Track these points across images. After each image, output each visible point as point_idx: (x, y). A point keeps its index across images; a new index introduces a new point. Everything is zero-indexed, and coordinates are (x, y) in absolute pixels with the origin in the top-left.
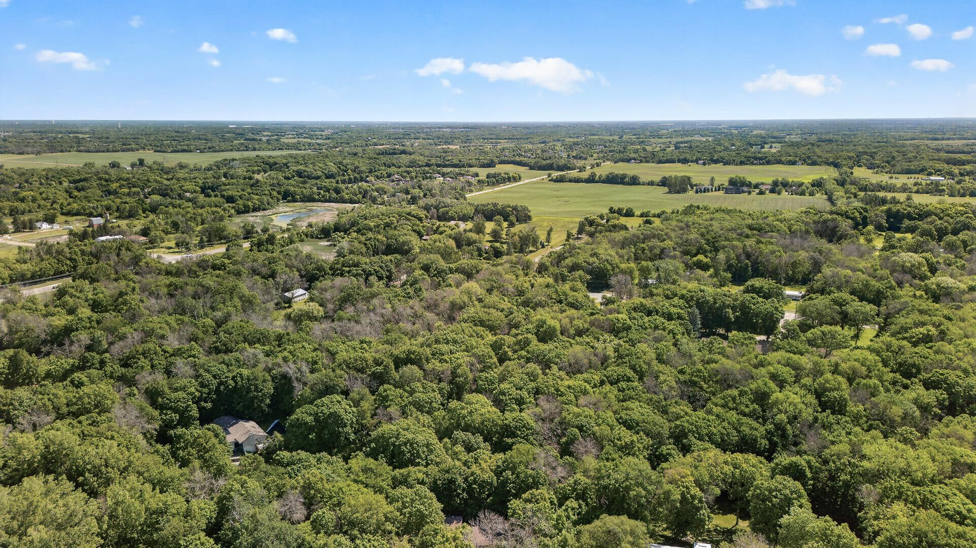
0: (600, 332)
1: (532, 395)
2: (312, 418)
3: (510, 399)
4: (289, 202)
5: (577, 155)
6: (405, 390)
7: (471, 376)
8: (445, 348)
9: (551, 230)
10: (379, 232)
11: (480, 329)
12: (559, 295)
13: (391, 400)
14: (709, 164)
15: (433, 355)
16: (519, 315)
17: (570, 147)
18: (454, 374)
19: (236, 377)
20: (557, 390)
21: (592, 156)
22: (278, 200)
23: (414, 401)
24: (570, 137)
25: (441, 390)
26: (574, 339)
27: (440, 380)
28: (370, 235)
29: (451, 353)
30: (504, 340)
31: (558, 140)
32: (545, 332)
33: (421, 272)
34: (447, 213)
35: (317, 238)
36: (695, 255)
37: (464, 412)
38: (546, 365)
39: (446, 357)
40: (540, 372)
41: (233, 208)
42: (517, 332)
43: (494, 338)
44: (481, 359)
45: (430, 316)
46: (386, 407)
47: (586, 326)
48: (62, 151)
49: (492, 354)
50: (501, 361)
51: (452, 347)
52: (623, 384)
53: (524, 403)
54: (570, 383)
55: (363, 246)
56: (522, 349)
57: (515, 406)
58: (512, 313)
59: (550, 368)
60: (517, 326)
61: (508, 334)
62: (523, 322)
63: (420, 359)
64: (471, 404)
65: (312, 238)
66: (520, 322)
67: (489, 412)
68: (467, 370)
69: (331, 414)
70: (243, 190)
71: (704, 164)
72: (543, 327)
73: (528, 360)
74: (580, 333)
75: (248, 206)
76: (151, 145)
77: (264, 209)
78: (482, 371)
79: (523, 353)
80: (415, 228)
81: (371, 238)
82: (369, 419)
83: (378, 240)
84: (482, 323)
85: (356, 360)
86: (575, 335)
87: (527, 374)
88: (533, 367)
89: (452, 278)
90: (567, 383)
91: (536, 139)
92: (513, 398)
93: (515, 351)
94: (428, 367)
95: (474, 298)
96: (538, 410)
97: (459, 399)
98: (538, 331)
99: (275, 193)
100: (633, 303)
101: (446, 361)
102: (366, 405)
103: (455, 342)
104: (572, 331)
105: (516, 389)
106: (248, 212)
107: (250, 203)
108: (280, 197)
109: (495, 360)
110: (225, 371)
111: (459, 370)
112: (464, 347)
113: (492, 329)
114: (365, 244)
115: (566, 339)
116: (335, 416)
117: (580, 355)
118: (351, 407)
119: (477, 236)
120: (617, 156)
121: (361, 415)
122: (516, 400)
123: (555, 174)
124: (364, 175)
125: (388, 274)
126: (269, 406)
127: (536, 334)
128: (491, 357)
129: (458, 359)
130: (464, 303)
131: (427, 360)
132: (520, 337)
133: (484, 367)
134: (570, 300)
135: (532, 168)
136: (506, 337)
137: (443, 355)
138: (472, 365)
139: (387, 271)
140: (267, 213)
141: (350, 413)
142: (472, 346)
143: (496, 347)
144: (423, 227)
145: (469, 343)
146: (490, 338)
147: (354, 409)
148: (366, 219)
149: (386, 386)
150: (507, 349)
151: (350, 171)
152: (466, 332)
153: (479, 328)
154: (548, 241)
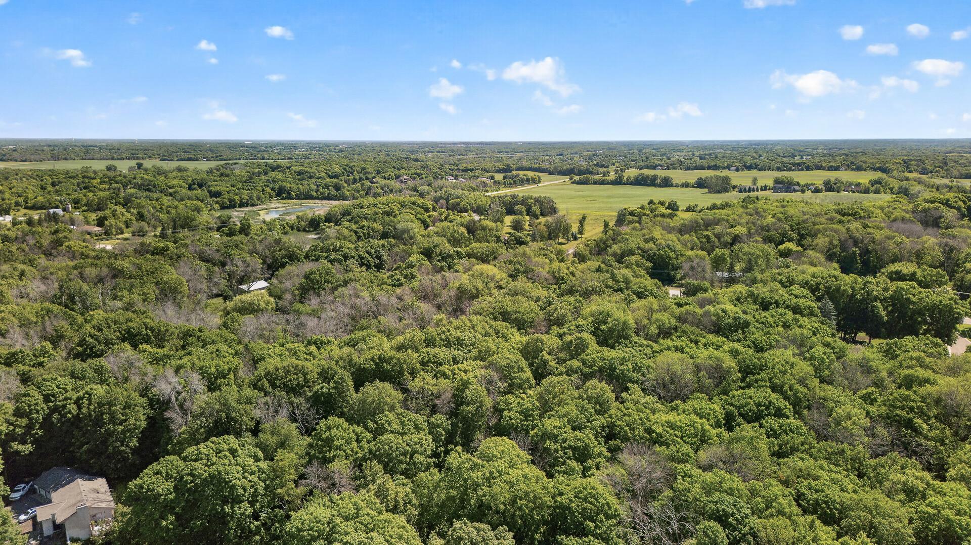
0: (697, 331)
1: (602, 440)
2: (170, 485)
3: (564, 449)
4: (283, 199)
5: (598, 163)
6: (366, 428)
7: (488, 402)
8: (442, 353)
9: (584, 218)
10: (375, 220)
11: (500, 325)
12: (618, 281)
13: (339, 448)
14: (742, 170)
15: (423, 364)
16: (563, 306)
17: (590, 158)
18: (459, 399)
19: (82, 398)
20: (649, 431)
21: (614, 165)
22: (271, 197)
23: (378, 449)
24: (588, 151)
25: (432, 427)
26: (656, 342)
27: (434, 410)
28: (365, 223)
29: (455, 361)
30: (542, 341)
31: (576, 153)
32: (611, 330)
33: (419, 257)
34: (459, 204)
35: (304, 230)
36: (782, 243)
37: (477, 475)
38: (620, 383)
39: (445, 368)
40: (612, 396)
41: (217, 203)
42: (561, 331)
43: (525, 339)
44: (505, 373)
45: (424, 307)
46: (325, 461)
47: (674, 322)
48: (66, 159)
49: (524, 363)
50: (539, 376)
51: (456, 353)
52: (772, 422)
53: (590, 457)
54: (673, 417)
55: (352, 233)
56: (572, 358)
57: (574, 464)
58: (550, 304)
59: (626, 389)
60: (560, 322)
61: (547, 333)
62: (570, 317)
63: (401, 373)
64: (490, 459)
65: (299, 230)
66: (564, 316)
67: (525, 477)
68: (482, 390)
69: (212, 476)
70: (233, 186)
71: (737, 170)
72: (605, 323)
73: (586, 377)
74: (665, 333)
75: (234, 200)
76: (159, 155)
77: (253, 205)
78: (506, 393)
79: (576, 363)
80: (419, 216)
81: (364, 226)
82: (291, 485)
83: (373, 229)
84: (505, 316)
85: (288, 372)
86: (658, 335)
87: (589, 399)
88: (598, 387)
89: (461, 264)
90: (664, 418)
91: (554, 152)
92: (570, 447)
93: (561, 361)
94: (415, 385)
95: (492, 285)
96: (618, 472)
97: (468, 445)
98: (597, 329)
99: (268, 190)
100: (734, 292)
101: (445, 376)
102: (288, 458)
103: (460, 343)
104: (653, 330)
105: (574, 429)
106: (234, 207)
107: (236, 197)
108: (274, 194)
109: (528, 374)
110: (69, 387)
111: (467, 392)
112: (475, 352)
113: (521, 325)
114: (356, 232)
115: (645, 342)
116: (218, 482)
117: (677, 368)
118: (257, 460)
119: (494, 224)
120: (642, 164)
121: (277, 474)
122: (574, 449)
123: (577, 178)
124: (370, 176)
125: (377, 262)
126: (135, 451)
127: (593, 333)
128: (521, 369)
129: (465, 372)
130: (477, 290)
131: (413, 373)
132: (568, 338)
133: (510, 385)
134: (635, 288)
135: (550, 173)
136: (544, 337)
137: (441, 364)
138: (490, 382)
139: (377, 257)
140: (255, 208)
141: (253, 473)
142: (488, 351)
143: (530, 353)
144: (429, 217)
145: (482, 346)
146: (518, 338)
147: (264, 465)
148: (361, 208)
149: (333, 420)
150: (547, 357)
151: (356, 172)
152: (479, 328)
153: (500, 323)
154: (581, 233)
